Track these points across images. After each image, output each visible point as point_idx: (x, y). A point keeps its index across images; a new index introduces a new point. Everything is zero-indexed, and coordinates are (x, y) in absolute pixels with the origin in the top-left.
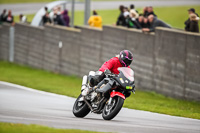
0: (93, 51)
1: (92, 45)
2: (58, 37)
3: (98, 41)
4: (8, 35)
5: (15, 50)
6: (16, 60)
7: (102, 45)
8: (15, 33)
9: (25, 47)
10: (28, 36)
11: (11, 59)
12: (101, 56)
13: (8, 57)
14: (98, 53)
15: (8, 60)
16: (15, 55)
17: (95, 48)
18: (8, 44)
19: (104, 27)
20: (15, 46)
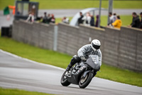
0: (113, 45)
1: (112, 40)
2: (88, 34)
3: (117, 38)
4: (53, 31)
5: (58, 43)
6: (58, 49)
7: (119, 40)
8: (59, 30)
9: (65, 41)
10: (67, 33)
11: (55, 49)
12: (119, 48)
13: (53, 47)
14: (117, 46)
15: (53, 49)
16: (58, 46)
17: (115, 43)
18: (53, 38)
19: (121, 28)
20: (58, 40)
